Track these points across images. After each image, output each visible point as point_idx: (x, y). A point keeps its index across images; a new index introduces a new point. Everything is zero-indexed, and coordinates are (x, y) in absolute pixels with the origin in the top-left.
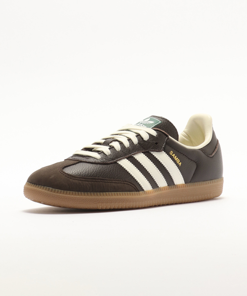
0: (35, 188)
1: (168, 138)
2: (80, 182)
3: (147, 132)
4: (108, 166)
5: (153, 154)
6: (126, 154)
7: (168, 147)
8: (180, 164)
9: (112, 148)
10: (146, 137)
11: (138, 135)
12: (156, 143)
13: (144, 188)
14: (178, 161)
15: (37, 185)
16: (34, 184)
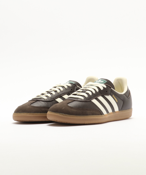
0: (55, 114)
1: (111, 89)
2: (77, 110)
3: (102, 86)
4: (88, 102)
5: (106, 97)
6: (94, 97)
7: (112, 93)
8: (117, 101)
9: (87, 94)
10: (102, 89)
11: (98, 88)
12: (107, 91)
13: (104, 113)
14: (116, 100)
15: (56, 112)
16: (54, 112)
